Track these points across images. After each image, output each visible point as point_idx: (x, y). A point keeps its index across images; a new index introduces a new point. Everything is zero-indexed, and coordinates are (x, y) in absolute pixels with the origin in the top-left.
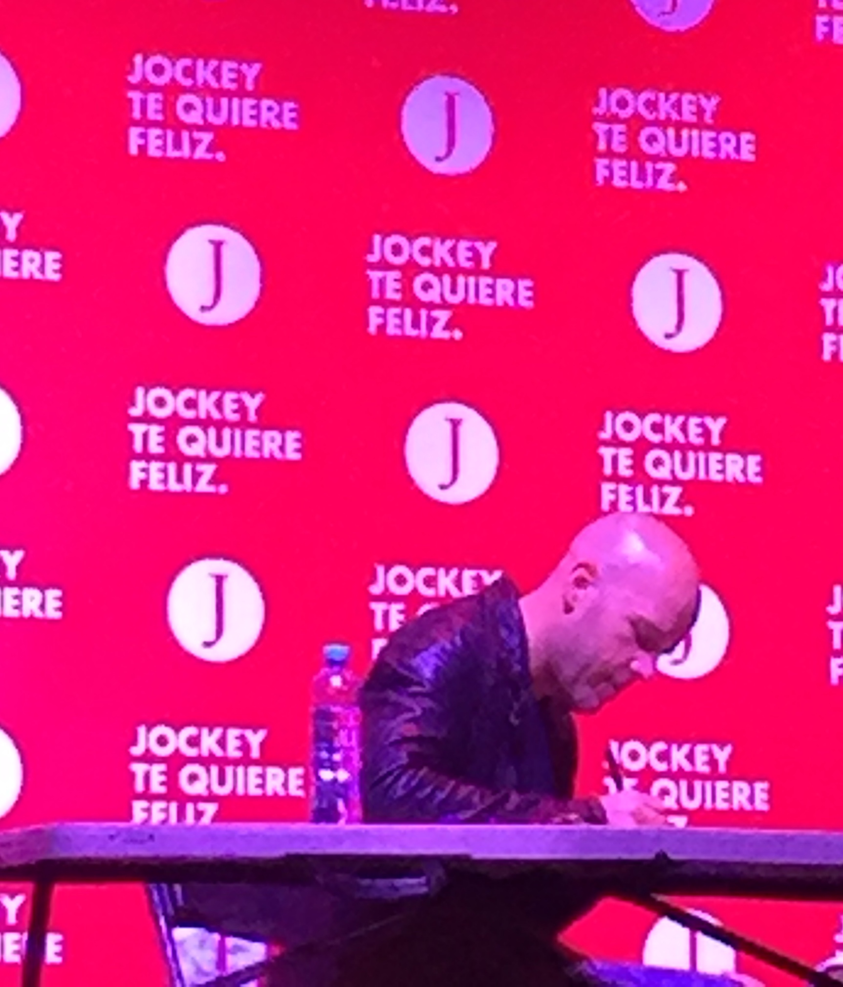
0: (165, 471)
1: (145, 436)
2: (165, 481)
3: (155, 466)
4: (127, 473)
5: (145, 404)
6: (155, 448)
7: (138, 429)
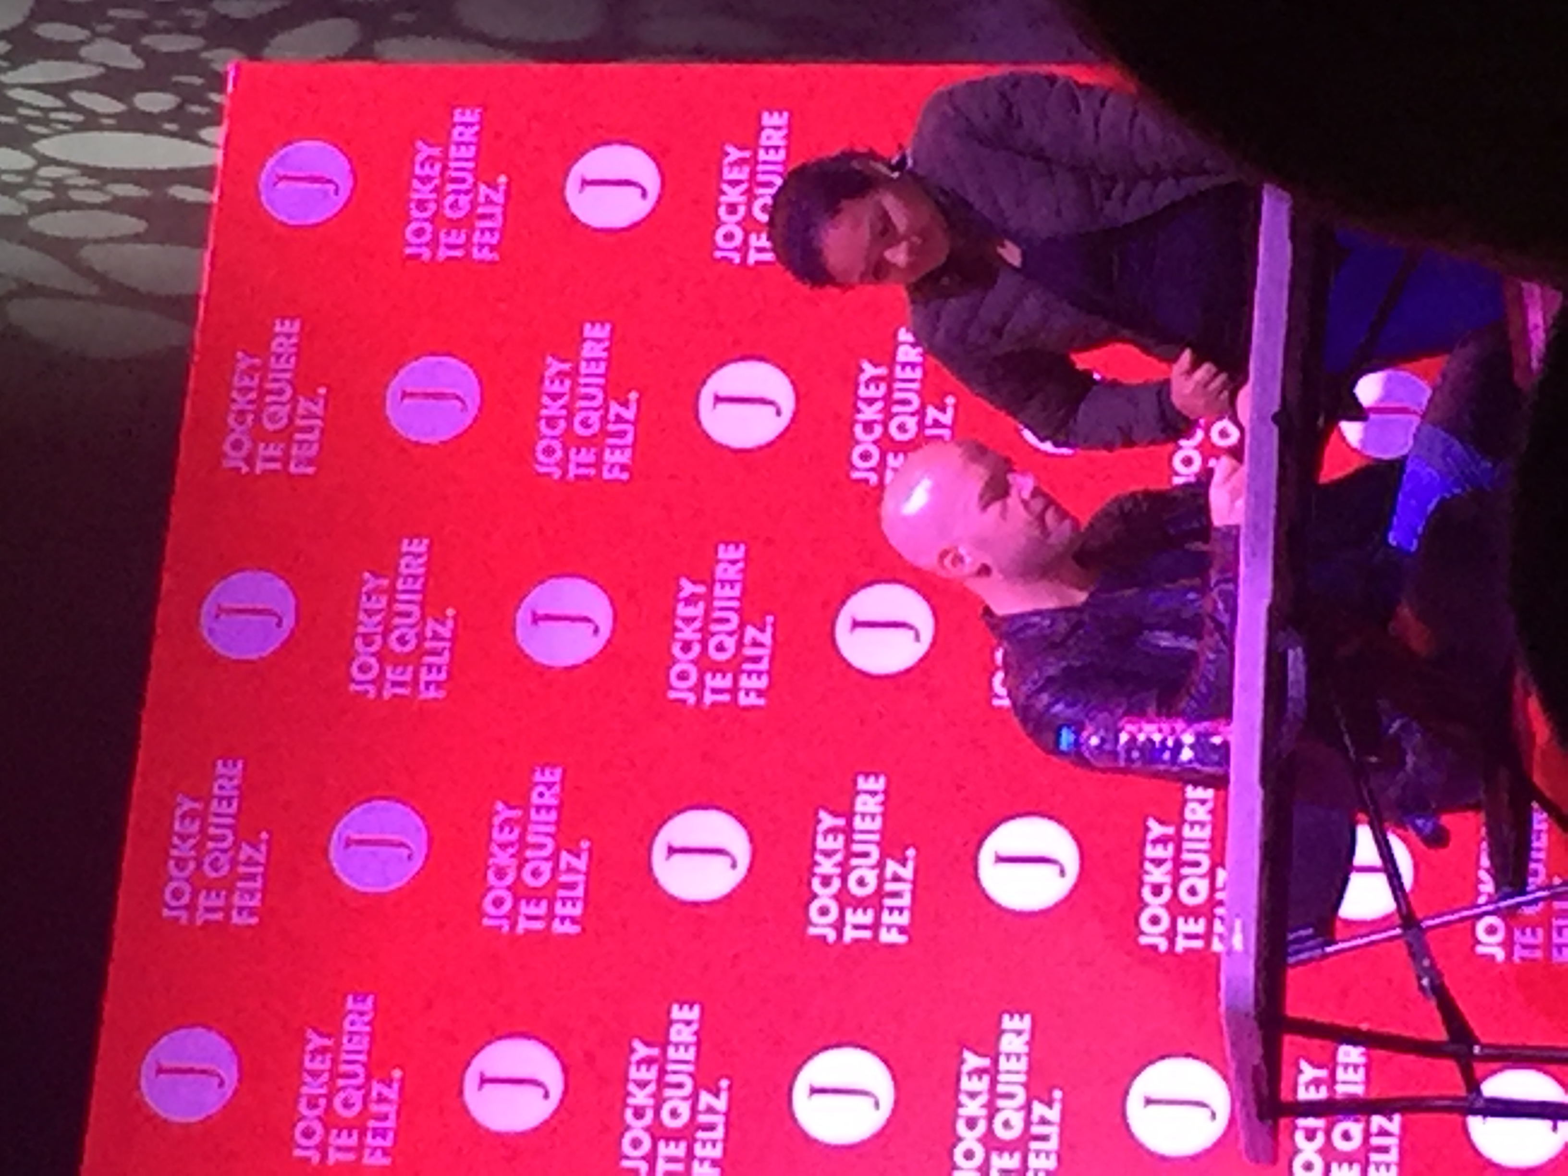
0: (891, 910)
1: (857, 927)
2: (901, 910)
3: (886, 918)
4: (892, 946)
5: (824, 926)
6: (867, 918)
7: (849, 934)
